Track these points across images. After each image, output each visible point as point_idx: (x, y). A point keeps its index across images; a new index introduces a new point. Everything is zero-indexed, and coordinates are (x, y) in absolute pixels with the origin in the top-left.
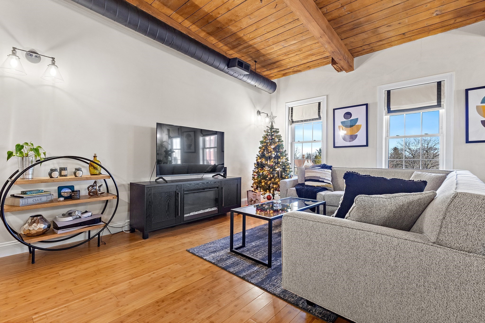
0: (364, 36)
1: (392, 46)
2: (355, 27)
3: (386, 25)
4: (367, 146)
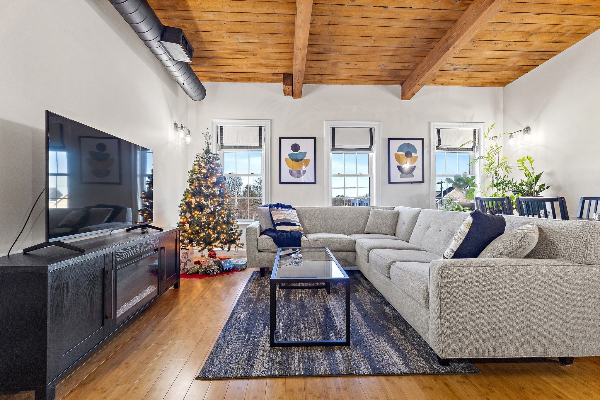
0: (324, 64)
1: (337, 83)
2: (324, 52)
3: (346, 62)
4: (315, 183)
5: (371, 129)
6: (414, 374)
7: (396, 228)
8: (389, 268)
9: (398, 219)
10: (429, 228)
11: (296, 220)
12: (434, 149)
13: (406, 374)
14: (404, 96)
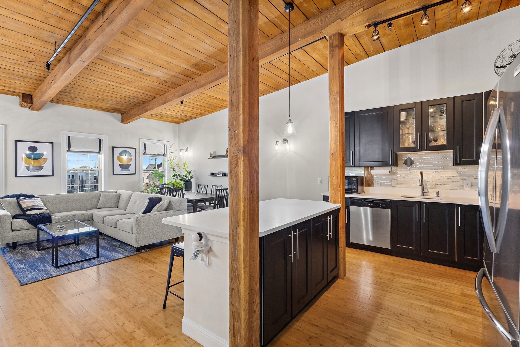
1: (72, 105)
4: (53, 175)
5: (100, 140)
6: (127, 257)
7: (118, 204)
8: (116, 223)
9: (119, 198)
10: (136, 202)
11: (42, 205)
12: (142, 154)
13: (124, 258)
14: (123, 121)
